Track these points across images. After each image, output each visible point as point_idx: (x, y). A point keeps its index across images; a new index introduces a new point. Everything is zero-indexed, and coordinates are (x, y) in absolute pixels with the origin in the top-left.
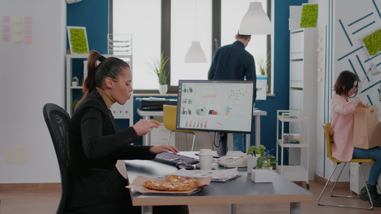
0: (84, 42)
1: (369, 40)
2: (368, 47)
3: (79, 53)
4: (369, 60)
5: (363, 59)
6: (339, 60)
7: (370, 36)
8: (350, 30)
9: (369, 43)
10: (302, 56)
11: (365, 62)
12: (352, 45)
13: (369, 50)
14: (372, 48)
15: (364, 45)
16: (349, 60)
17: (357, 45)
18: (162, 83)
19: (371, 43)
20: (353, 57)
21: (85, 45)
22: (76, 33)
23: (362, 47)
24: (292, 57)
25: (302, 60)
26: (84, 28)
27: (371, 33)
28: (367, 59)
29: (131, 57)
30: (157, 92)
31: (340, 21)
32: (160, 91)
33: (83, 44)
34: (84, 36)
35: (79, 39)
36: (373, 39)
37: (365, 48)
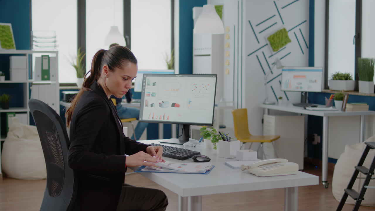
0: (11, 38)
1: (273, 39)
2: (272, 44)
3: (7, 49)
4: (272, 55)
5: (267, 55)
6: (249, 55)
7: (274, 35)
8: (257, 30)
9: (272, 41)
10: (210, 52)
11: (270, 57)
12: (259, 42)
13: (273, 47)
14: (275, 46)
15: (268, 43)
16: (257, 56)
17: (263, 43)
18: (79, 76)
19: (274, 41)
20: (259, 53)
21: (12, 41)
22: (4, 29)
23: (267, 44)
24: (195, 52)
25: (209, 55)
26: (10, 25)
27: (274, 33)
28: (270, 55)
29: (57, 53)
30: (74, 85)
31: (249, 22)
32: (78, 84)
33: (10, 40)
34: (10, 33)
35: (6, 36)
36: (275, 38)
37: (269, 45)
